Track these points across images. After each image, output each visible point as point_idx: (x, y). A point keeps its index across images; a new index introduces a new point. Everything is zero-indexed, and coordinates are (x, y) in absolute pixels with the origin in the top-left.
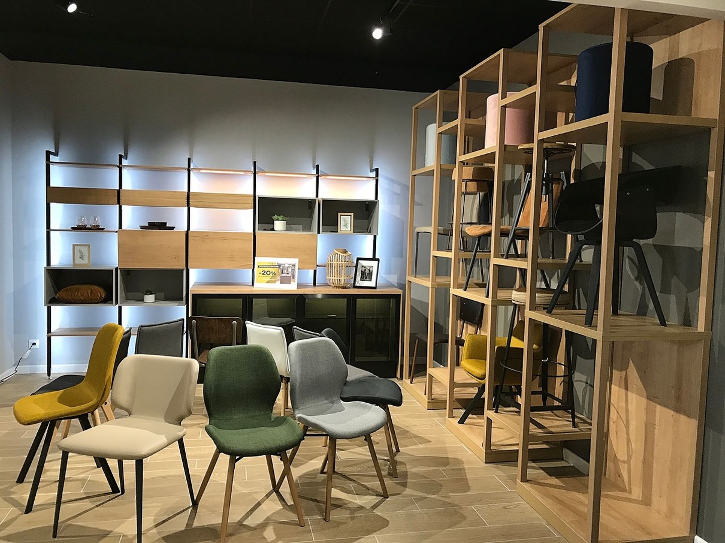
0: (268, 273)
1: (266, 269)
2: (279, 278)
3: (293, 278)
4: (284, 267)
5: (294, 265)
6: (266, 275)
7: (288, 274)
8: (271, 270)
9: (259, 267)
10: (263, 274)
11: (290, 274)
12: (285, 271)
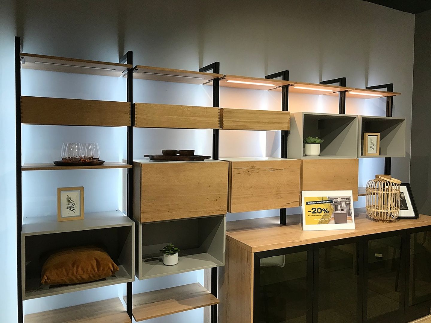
0: (319, 211)
1: (317, 206)
2: (332, 216)
3: (350, 214)
4: (337, 201)
5: (349, 199)
6: (317, 214)
7: (342, 210)
8: (322, 206)
9: (307, 203)
10: (313, 213)
11: (345, 210)
12: (339, 207)
